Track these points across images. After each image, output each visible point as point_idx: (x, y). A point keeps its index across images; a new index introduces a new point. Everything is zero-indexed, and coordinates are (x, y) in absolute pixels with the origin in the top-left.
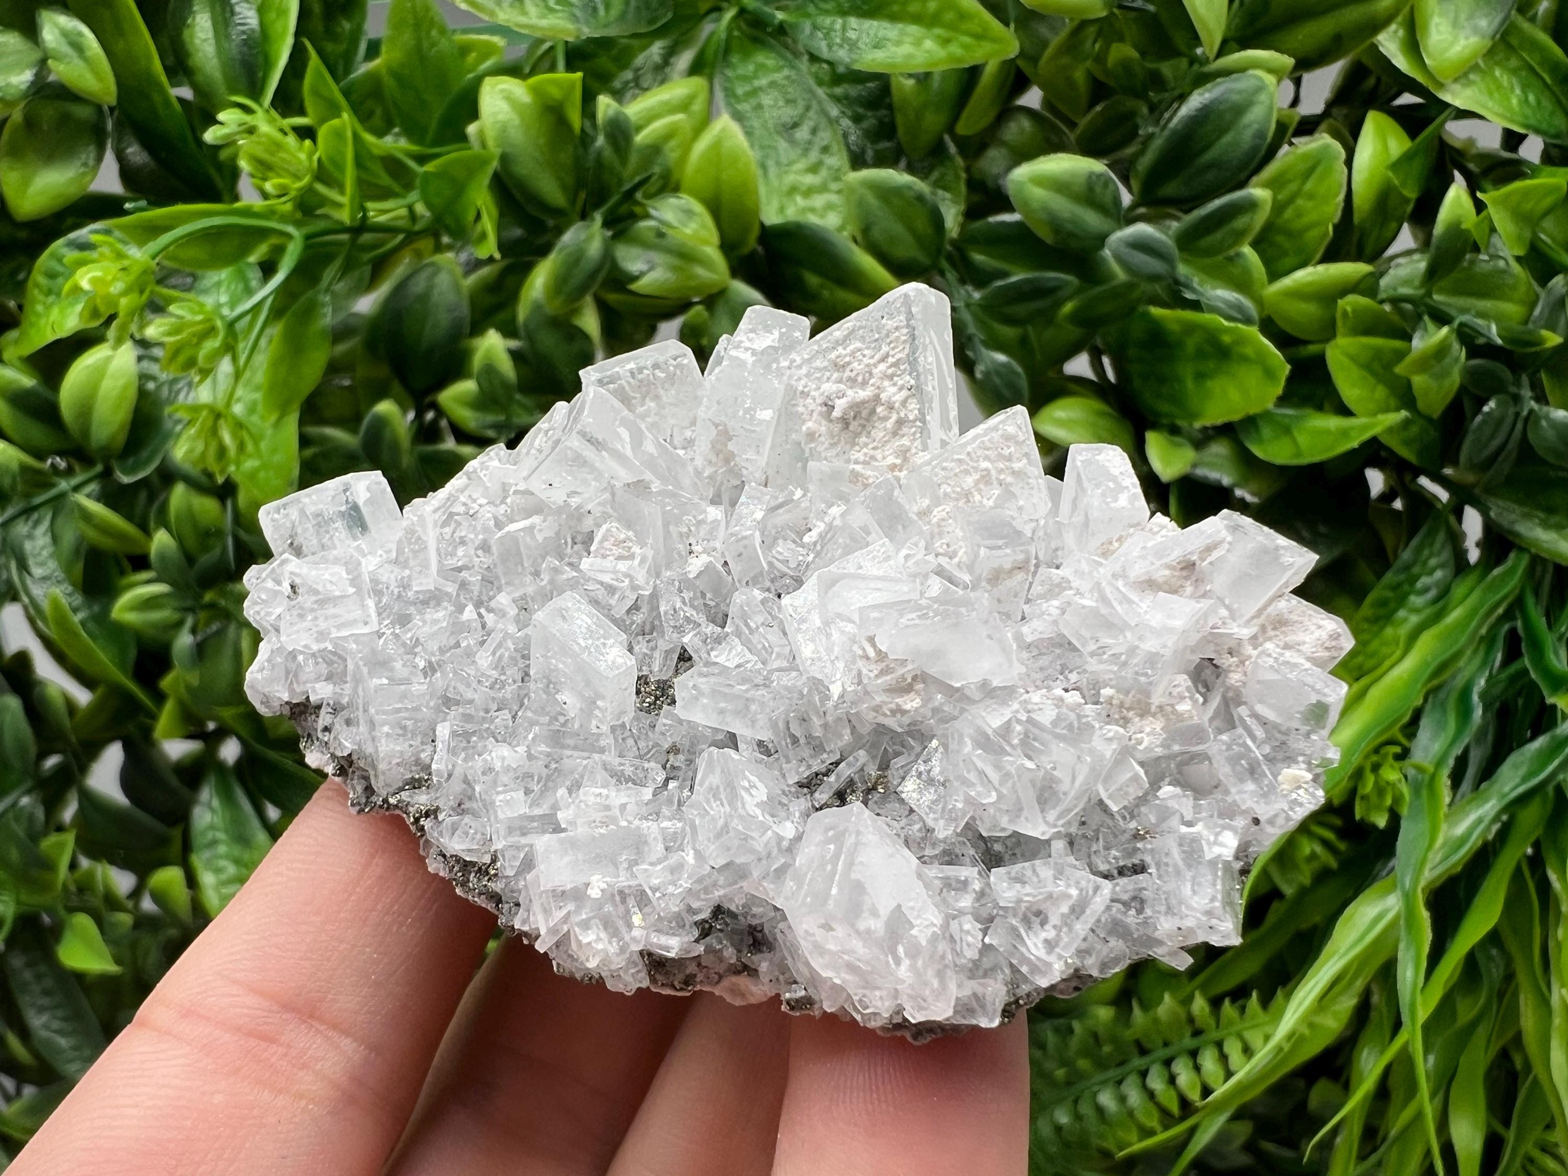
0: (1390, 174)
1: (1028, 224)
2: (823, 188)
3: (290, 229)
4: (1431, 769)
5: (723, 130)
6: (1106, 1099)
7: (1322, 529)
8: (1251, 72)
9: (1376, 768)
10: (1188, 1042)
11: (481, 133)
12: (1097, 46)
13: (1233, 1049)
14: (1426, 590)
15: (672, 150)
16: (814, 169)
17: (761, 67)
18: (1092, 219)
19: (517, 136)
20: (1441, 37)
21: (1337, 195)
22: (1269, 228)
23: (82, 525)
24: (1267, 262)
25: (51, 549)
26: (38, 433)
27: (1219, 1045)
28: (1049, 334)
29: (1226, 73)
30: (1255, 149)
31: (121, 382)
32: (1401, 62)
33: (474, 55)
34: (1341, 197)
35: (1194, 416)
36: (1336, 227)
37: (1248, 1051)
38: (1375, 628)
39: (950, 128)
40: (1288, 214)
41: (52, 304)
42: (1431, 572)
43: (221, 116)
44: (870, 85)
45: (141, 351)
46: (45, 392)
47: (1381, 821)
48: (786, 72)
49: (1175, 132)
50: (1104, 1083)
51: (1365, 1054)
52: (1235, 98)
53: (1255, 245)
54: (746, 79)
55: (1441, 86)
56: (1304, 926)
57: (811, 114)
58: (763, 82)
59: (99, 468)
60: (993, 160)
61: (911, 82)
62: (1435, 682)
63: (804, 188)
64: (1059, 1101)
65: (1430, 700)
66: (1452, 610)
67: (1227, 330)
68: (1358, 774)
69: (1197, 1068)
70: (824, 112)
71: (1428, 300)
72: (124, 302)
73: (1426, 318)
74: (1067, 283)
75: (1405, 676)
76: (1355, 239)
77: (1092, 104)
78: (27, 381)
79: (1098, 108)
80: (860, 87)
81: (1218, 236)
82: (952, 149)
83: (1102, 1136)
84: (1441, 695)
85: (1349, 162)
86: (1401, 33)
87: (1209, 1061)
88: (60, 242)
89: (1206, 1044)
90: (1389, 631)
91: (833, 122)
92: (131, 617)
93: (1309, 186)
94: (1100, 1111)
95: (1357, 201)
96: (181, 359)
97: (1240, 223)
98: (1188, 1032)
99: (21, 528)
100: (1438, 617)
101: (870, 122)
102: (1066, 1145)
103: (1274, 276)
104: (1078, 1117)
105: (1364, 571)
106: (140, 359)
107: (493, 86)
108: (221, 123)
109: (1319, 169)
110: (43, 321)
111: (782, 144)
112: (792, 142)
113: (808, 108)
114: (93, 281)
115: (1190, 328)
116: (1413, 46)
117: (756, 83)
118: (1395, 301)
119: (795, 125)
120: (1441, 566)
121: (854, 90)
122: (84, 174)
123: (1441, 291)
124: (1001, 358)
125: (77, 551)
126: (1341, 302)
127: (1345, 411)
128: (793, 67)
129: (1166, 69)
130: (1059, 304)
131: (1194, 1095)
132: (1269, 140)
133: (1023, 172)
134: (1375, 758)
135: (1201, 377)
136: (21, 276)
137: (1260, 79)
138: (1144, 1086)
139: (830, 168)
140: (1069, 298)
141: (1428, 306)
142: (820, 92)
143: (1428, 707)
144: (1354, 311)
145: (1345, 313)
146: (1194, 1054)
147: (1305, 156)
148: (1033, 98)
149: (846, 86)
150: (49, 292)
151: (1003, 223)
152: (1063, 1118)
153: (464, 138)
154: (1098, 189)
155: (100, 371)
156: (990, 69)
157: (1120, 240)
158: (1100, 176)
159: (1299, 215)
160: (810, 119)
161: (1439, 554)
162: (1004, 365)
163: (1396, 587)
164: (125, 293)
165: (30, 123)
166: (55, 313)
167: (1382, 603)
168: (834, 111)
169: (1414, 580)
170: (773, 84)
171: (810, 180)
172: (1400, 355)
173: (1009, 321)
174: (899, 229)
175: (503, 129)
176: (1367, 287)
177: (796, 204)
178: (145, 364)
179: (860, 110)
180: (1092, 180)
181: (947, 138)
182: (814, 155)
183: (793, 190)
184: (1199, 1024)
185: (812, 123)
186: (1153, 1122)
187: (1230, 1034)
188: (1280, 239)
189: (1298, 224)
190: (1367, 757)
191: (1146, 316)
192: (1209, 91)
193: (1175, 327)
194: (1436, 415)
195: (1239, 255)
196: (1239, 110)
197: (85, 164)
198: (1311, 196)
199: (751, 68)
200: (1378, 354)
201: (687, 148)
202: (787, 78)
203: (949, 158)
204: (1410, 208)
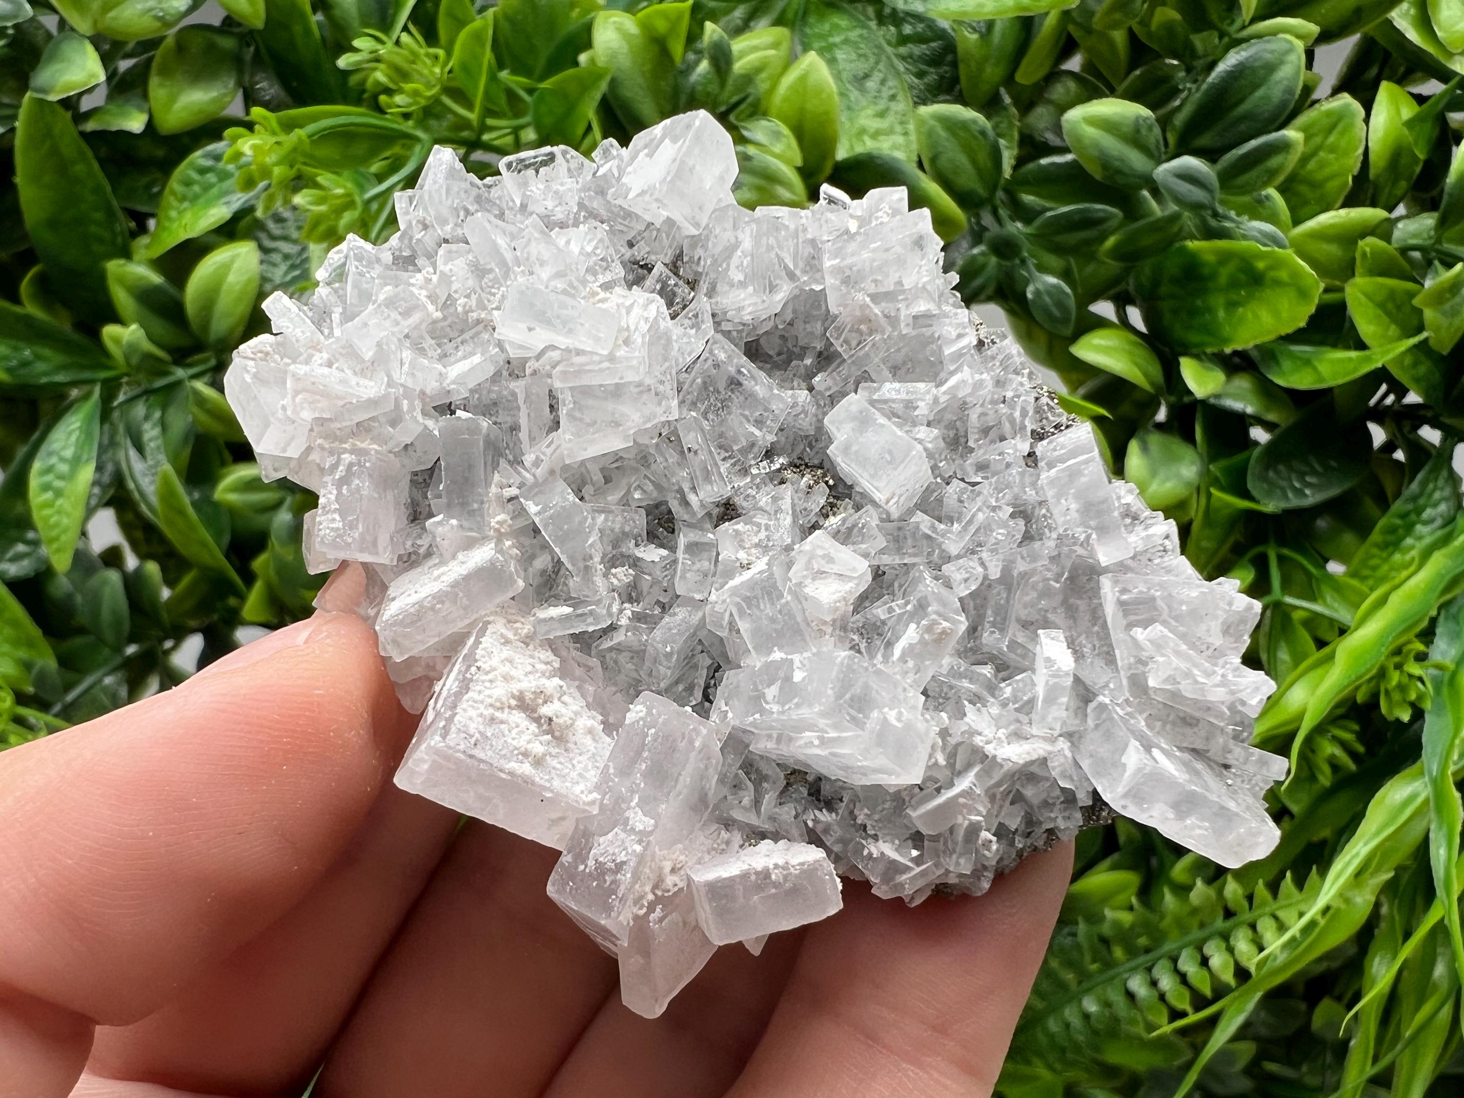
0: (1406, 131)
1: (1080, 161)
2: (890, 132)
3: (420, 134)
4: (1452, 666)
5: (811, 65)
6: (1137, 984)
7: (1334, 464)
8: (1281, 36)
9: (1399, 667)
10: (1220, 923)
11: (592, 61)
12: (1146, 6)
13: (1266, 928)
14: (1431, 521)
15: (763, 81)
16: (882, 115)
17: (836, 27)
18: (1137, 160)
19: (625, 61)
20: (1451, 13)
21: (1357, 149)
22: (1292, 178)
23: (196, 410)
24: (1292, 209)
25: (160, 441)
26: (160, 327)
27: (1253, 927)
28: (1090, 268)
29: (1259, 36)
30: (1284, 104)
31: (245, 278)
32: (1413, 35)
33: (577, 10)
34: (1361, 150)
35: (1226, 341)
36: (1355, 178)
37: (1282, 927)
38: (1384, 555)
39: (1009, 80)
40: (1312, 165)
41: (185, 210)
42: (1435, 505)
43: (356, 43)
44: (934, 45)
45: (264, 257)
46: (171, 290)
47: (1406, 717)
48: (858, 31)
49: (1213, 86)
50: (1133, 970)
51: (1377, 960)
52: (1268, 56)
53: (1283, 190)
54: (822, 37)
55: (1450, 55)
56: (1315, 838)
57: (881, 66)
58: (837, 39)
59: (213, 362)
60: (1040, 117)
61: (975, 36)
62: (1448, 597)
63: (872, 131)
64: (1087, 991)
65: (1443, 613)
66: (1458, 536)
67: (1262, 256)
68: (1382, 674)
69: (1231, 950)
70: (892, 66)
71: (1438, 247)
72: (277, 171)
73: (1436, 263)
74: (1112, 216)
75: (1422, 586)
76: (1371, 191)
77: (1131, 68)
78: (156, 278)
79: (1138, 72)
80: (924, 46)
81: (1252, 174)
82: (1007, 100)
83: (1133, 1022)
84: (1453, 610)
85: (1367, 120)
86: (1412, 11)
87: (1243, 945)
88: (198, 153)
89: (1237, 926)
90: (1397, 557)
91: (898, 73)
92: (233, 498)
93: (1332, 139)
94: (1130, 996)
95: (1372, 157)
96: (322, 228)
97: (1274, 162)
98: (1221, 913)
99: (140, 410)
100: (1445, 541)
101: (932, 77)
102: (1095, 1032)
103: (1297, 222)
104: (1107, 1004)
105: (1370, 506)
106: (262, 262)
107: (607, 18)
108: (356, 50)
109: (1340, 127)
110: (175, 225)
111: (854, 94)
112: (862, 90)
113: (877, 63)
114: (254, 147)
115: (1225, 257)
116: (1425, 22)
117: (831, 40)
118: (1404, 251)
119: (866, 76)
120: (1443, 499)
121: (917, 50)
122: (225, 95)
123: (1451, 241)
124: (1052, 280)
125: (186, 439)
126: (1361, 243)
127: (1361, 346)
128: (864, 26)
129: (1198, 41)
130: (1103, 238)
131: (1228, 977)
132: (1297, 96)
133: (1075, 115)
134: (1397, 659)
135: (1232, 305)
136: (155, 190)
137: (1290, 42)
138: (1176, 971)
139: (896, 113)
140: (1112, 233)
141: (1439, 252)
142: (889, 50)
143: (1441, 619)
144: (1371, 253)
145: (1364, 254)
146: (1226, 937)
147: (1329, 114)
148: (1074, 64)
149: (910, 45)
150: (183, 199)
151: (1053, 164)
152: (1091, 1006)
153: (576, 64)
154: (1144, 132)
155: (226, 267)
156: (1051, 21)
157: (1167, 171)
158: (1145, 119)
159: (1322, 165)
160: (880, 71)
161: (1442, 489)
162: (1054, 286)
163: (1404, 516)
164: (278, 163)
165: (181, 47)
166: (188, 217)
167: (1392, 530)
168: (901, 66)
169: (1419, 511)
170: (846, 41)
171: (875, 124)
172: (1412, 295)
173: (1059, 250)
174: (962, 160)
175: (613, 55)
176: (1384, 230)
177: (864, 143)
178: (264, 267)
179: (924, 67)
180: (1138, 122)
181: (1002, 90)
182: (882, 105)
183: (863, 131)
184: (1231, 905)
185: (881, 75)
186: (1184, 1005)
187: (1260, 916)
188: (1303, 189)
189: (1319, 176)
190: (1388, 657)
191: (1183, 250)
192: (1244, 50)
193: (1210, 258)
194: (1445, 352)
195: (1268, 197)
196: (1271, 68)
197: (226, 87)
198: (1332, 150)
199: (827, 26)
200: (1392, 295)
201: (775, 81)
202: (861, 36)
203: (1005, 108)
204: (1418, 169)
